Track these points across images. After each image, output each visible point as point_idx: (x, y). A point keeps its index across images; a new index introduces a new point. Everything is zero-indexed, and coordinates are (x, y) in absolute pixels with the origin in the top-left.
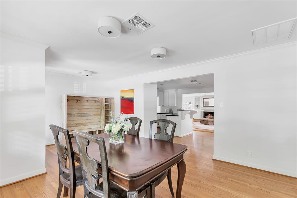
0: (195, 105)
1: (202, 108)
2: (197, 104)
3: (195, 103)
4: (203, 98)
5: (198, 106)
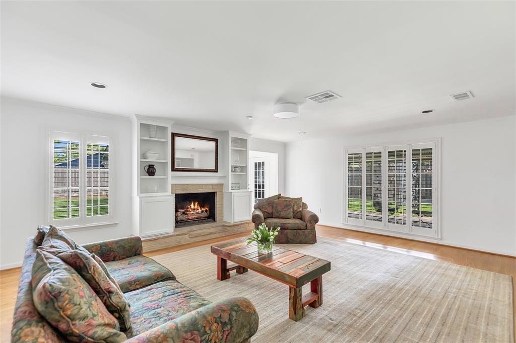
2: (153, 159)
3: (143, 156)
4: (175, 135)
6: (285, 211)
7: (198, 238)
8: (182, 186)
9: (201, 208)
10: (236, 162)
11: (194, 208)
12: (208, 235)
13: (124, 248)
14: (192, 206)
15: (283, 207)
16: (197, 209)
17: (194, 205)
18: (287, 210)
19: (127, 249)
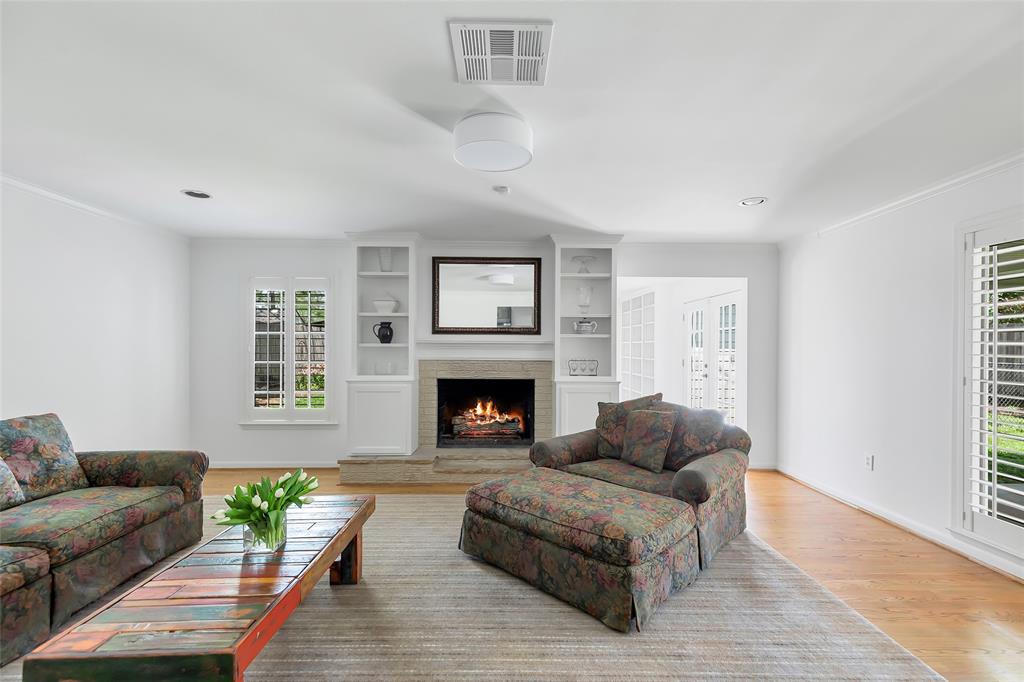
0: (362, 322)
1: (419, 344)
2: (384, 311)
3: (363, 304)
4: (437, 261)
5: (386, 333)
6: (644, 445)
7: (454, 476)
8: (452, 362)
9: (500, 414)
10: (585, 310)
11: (483, 414)
12: (477, 472)
13: (155, 467)
14: (479, 410)
15: (643, 434)
16: (492, 417)
17: (484, 408)
18: (650, 444)
19: (160, 469)
